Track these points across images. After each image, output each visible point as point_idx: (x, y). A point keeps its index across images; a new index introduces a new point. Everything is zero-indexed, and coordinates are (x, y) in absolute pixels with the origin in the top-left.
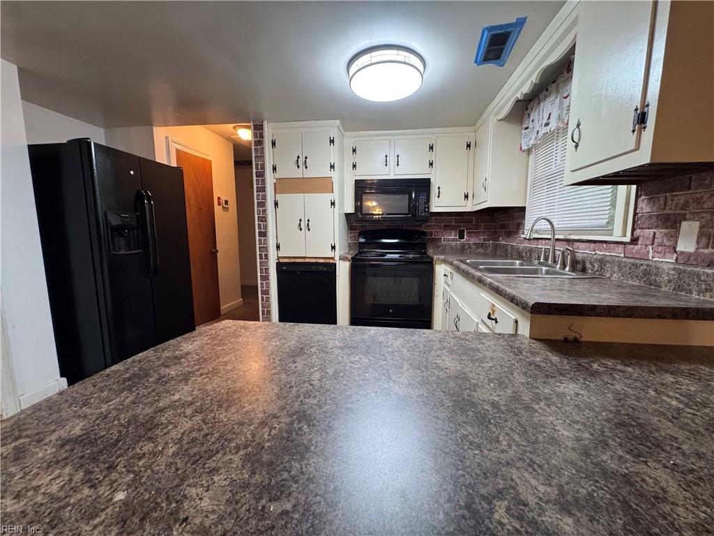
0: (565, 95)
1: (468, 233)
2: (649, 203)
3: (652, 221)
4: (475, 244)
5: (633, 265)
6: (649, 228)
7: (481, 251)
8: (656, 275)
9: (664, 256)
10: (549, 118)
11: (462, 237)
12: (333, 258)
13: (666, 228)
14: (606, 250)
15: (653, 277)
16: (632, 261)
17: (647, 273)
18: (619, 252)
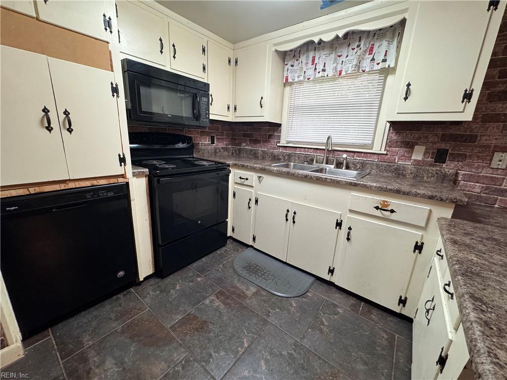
0: (339, 54)
1: (218, 139)
2: (397, 134)
3: (398, 144)
4: (222, 148)
5: (388, 165)
6: (395, 147)
7: (226, 153)
8: (403, 170)
9: (405, 161)
10: (324, 66)
11: (213, 142)
12: (123, 176)
13: (407, 148)
14: (363, 157)
15: (401, 172)
16: (386, 163)
17: (396, 169)
18: (375, 159)
